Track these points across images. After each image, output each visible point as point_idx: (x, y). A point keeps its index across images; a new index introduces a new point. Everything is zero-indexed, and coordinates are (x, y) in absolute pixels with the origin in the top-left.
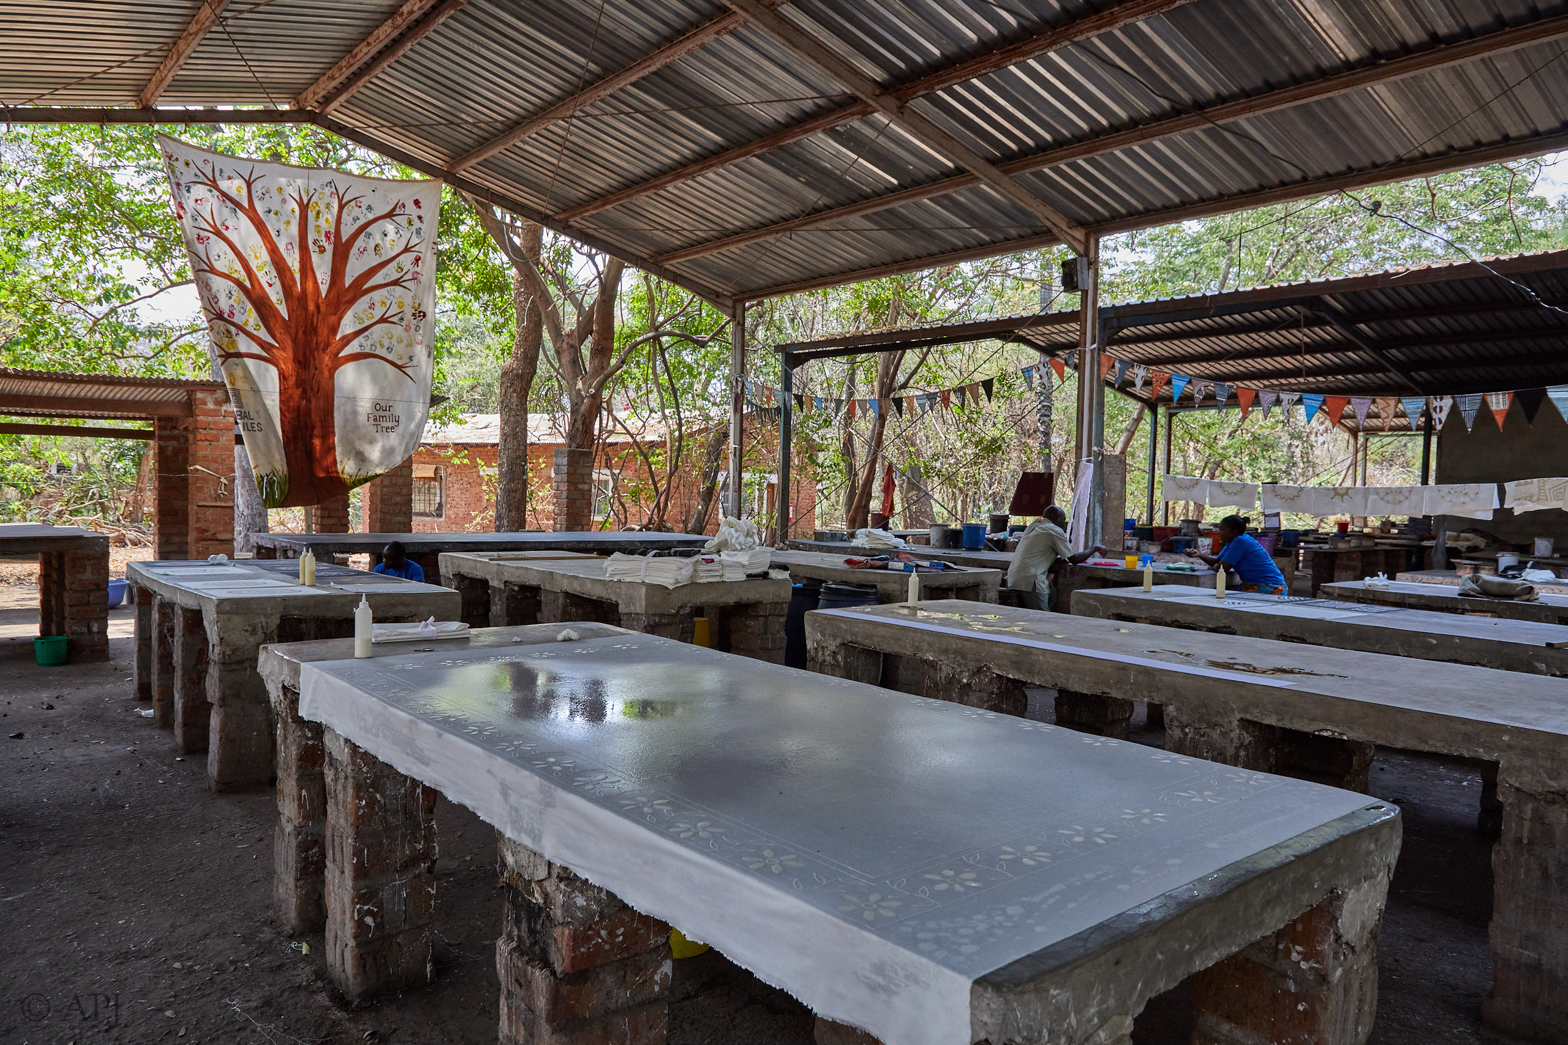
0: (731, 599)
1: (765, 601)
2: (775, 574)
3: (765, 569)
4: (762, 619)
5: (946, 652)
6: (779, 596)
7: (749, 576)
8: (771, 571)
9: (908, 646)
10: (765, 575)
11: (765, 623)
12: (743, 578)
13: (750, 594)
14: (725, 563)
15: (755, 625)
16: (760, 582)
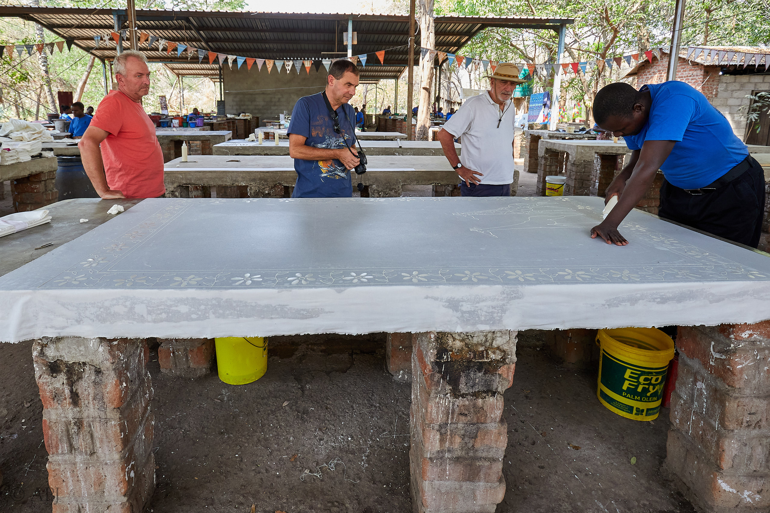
0: (26, 173)
1: (45, 171)
2: (46, 154)
3: (40, 152)
4: (43, 182)
5: (254, 180)
6: (52, 167)
7: (32, 157)
8: (43, 153)
9: (228, 180)
10: (40, 156)
11: (45, 184)
12: (30, 158)
13: (36, 168)
14: (18, 150)
15: (40, 187)
16: (39, 160)
